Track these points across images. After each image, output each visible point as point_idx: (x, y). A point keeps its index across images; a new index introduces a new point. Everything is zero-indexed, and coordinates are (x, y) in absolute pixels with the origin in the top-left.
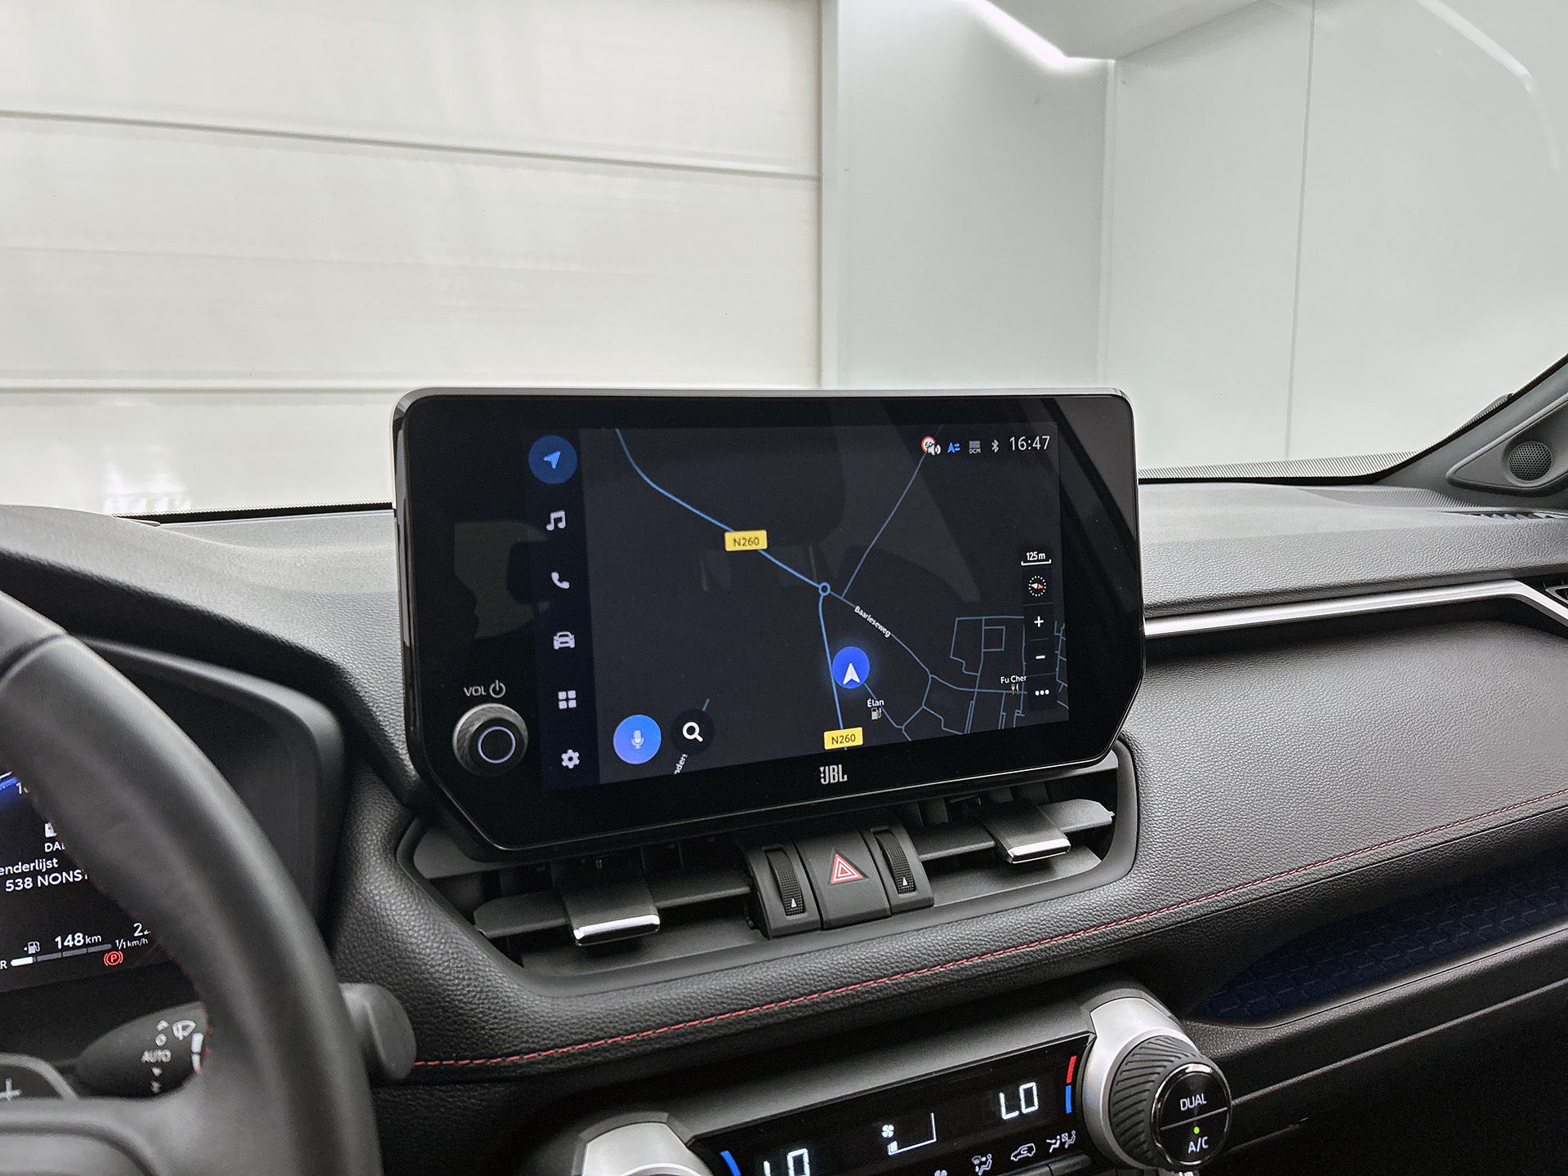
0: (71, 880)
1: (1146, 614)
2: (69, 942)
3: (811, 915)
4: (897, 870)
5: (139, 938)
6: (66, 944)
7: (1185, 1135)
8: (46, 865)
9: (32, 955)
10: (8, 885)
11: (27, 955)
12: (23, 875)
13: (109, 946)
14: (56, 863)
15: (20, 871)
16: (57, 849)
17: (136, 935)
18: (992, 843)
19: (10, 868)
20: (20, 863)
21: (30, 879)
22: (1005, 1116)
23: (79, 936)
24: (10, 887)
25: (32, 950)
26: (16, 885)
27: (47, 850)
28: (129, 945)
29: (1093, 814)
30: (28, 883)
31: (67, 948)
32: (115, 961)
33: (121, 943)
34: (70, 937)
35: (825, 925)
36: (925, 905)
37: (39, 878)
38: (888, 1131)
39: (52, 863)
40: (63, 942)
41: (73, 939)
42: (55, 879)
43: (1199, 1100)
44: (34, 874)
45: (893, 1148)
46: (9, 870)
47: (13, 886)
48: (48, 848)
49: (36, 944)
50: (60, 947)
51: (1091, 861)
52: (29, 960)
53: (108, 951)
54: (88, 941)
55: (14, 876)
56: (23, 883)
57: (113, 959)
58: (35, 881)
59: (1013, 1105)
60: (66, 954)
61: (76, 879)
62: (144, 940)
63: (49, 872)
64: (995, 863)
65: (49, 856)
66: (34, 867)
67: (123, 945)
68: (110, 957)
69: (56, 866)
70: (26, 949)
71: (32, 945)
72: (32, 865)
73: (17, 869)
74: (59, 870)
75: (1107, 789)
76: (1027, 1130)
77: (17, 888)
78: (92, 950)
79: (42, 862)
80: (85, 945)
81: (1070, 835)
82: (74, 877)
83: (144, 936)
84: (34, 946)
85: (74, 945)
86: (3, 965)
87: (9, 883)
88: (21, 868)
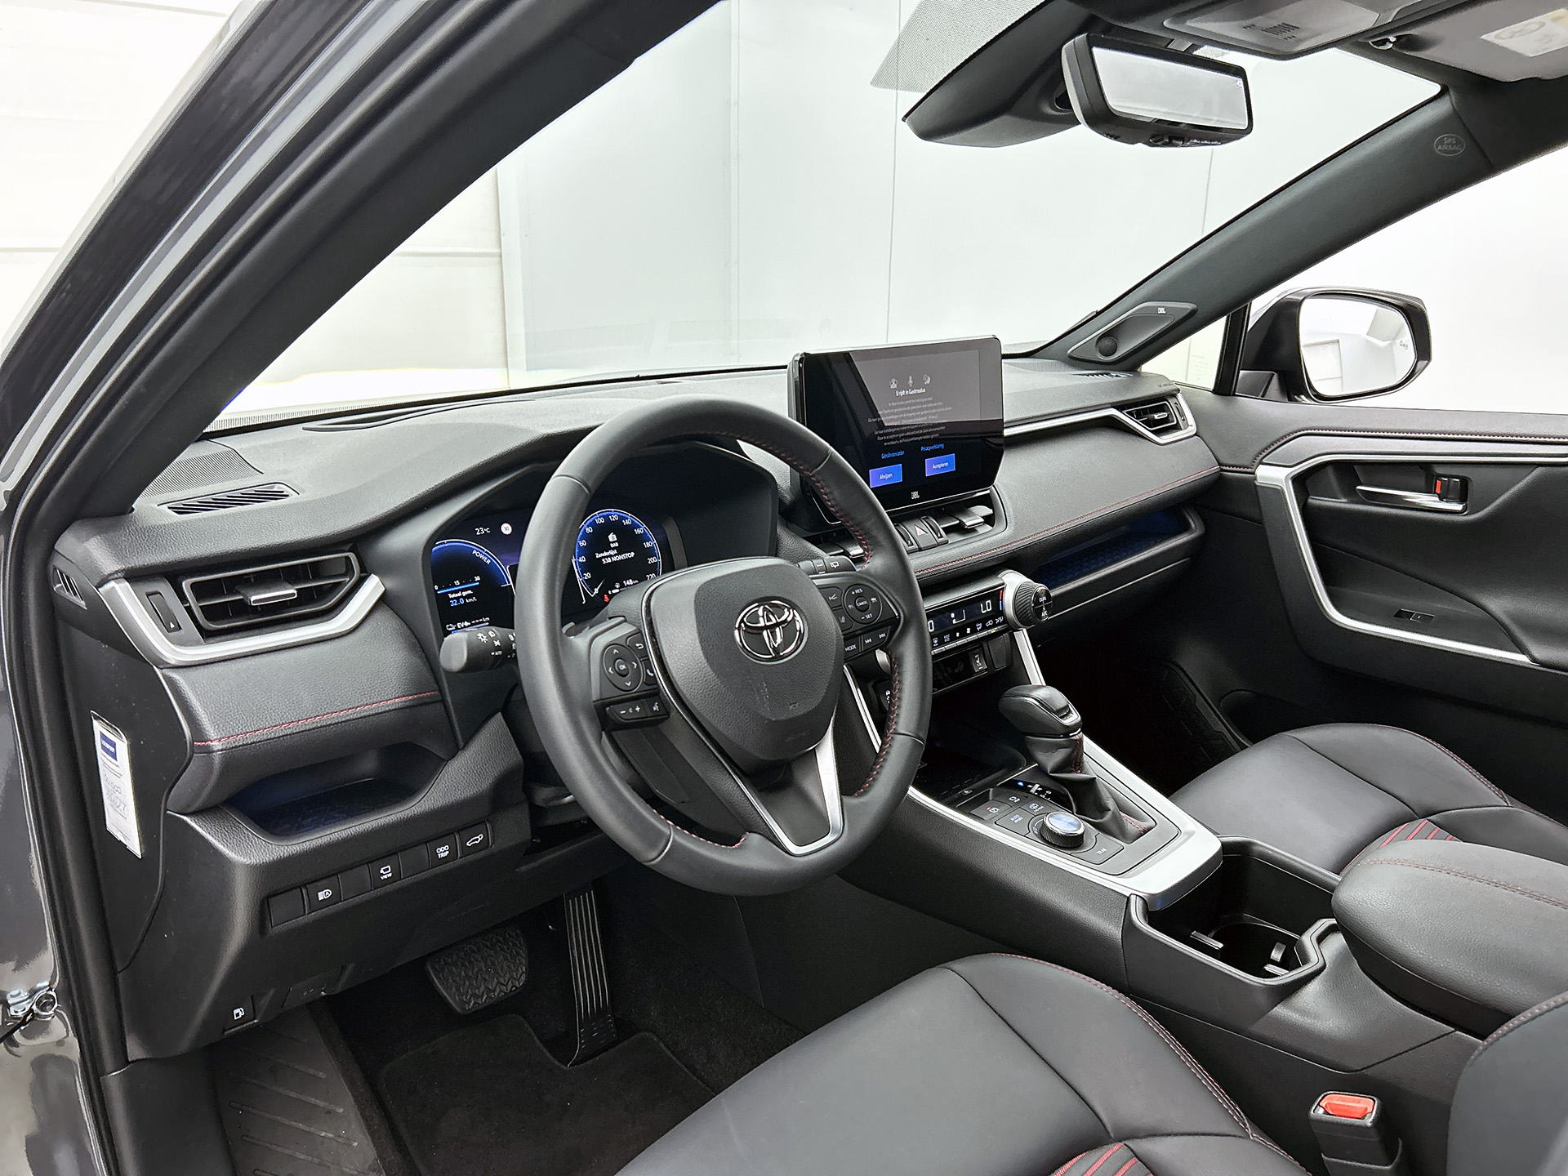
0: (622, 558)
1: (1005, 426)
2: (628, 583)
3: (915, 546)
4: (936, 531)
7: (1041, 610)
8: (613, 553)
11: (616, 588)
12: (607, 557)
16: (615, 546)
18: (958, 522)
20: (604, 552)
22: (983, 612)
23: (630, 581)
25: (618, 586)
26: (605, 561)
29: (986, 511)
30: (609, 560)
35: (920, 550)
36: (946, 543)
38: (953, 615)
39: (615, 552)
42: (617, 558)
43: (1044, 598)
44: (610, 556)
45: (954, 622)
46: (602, 555)
48: (612, 546)
50: (625, 585)
51: (989, 528)
52: (618, 591)
54: (633, 583)
55: (604, 557)
56: (607, 560)
58: (611, 559)
59: (985, 608)
60: (628, 588)
63: (615, 555)
64: (961, 529)
65: (613, 549)
66: (609, 553)
74: (618, 554)
75: (987, 501)
76: (989, 616)
79: (612, 551)
81: (983, 517)
86: (610, 592)
87: (603, 560)
88: (605, 554)
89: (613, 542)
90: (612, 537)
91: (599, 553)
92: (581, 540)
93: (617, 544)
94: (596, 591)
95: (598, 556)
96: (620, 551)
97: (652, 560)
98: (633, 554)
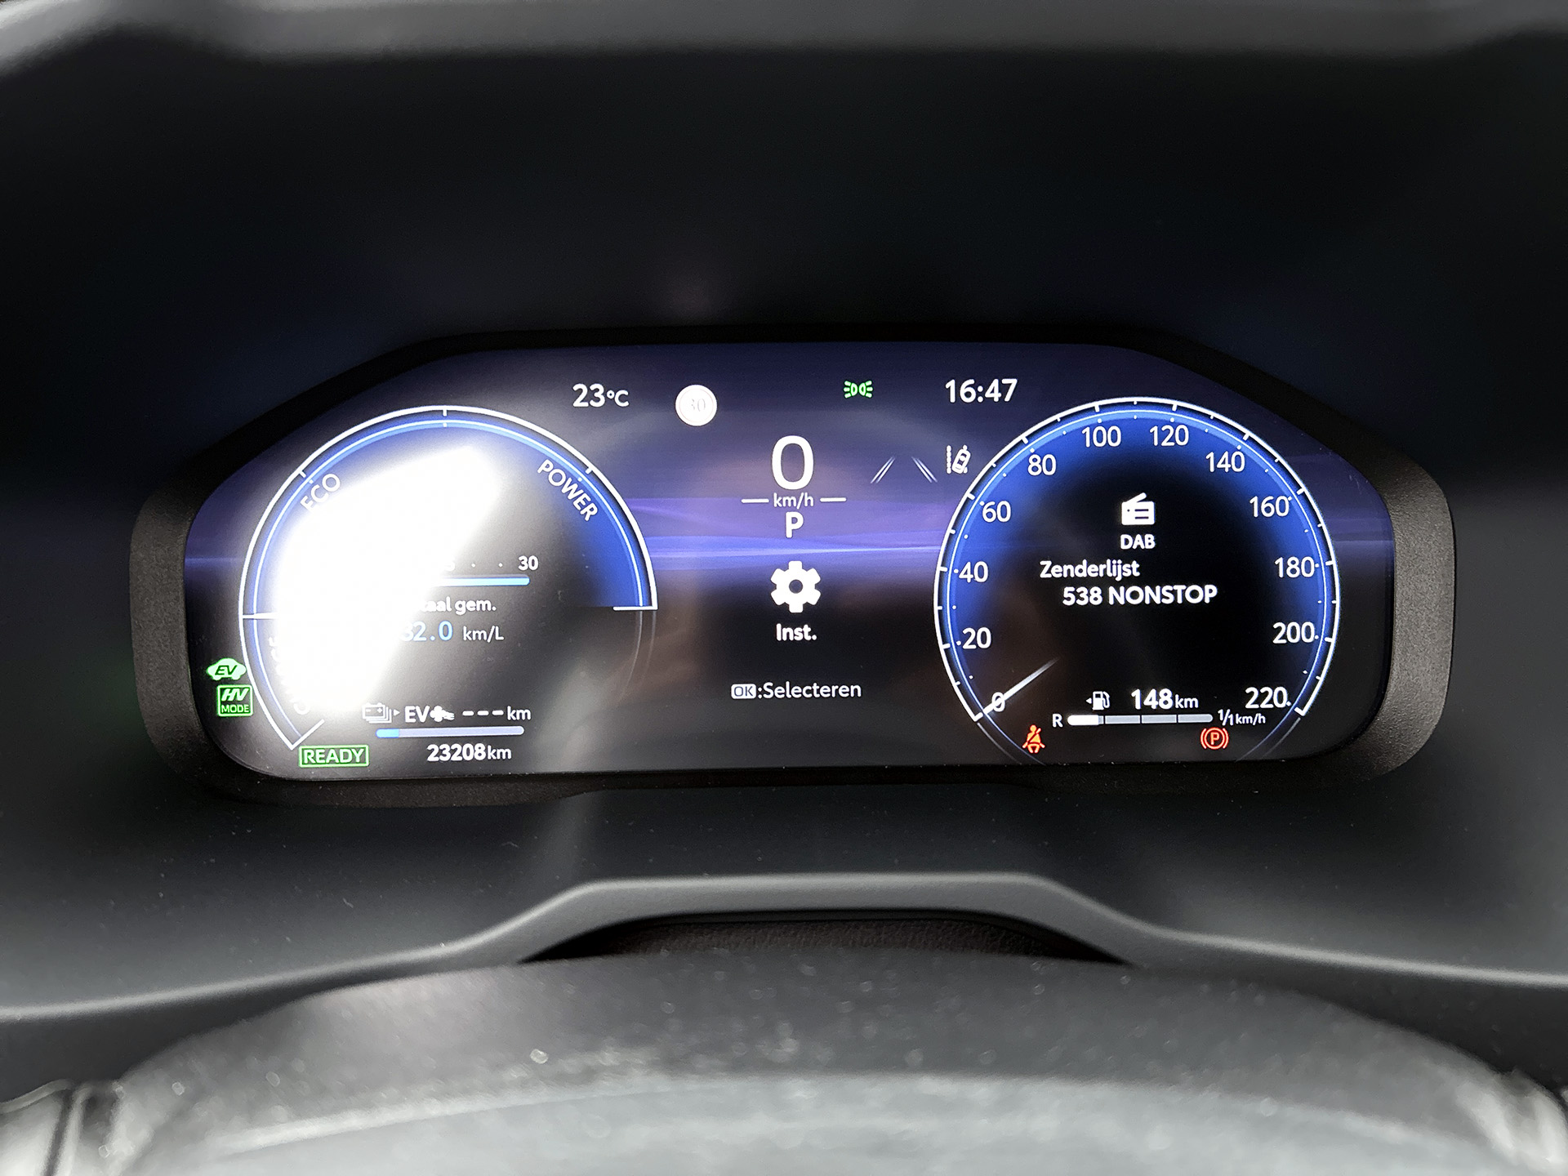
0: (1158, 601)
2: (1151, 700)
5: (1252, 712)
6: (1147, 703)
8: (1123, 571)
9: (1099, 713)
10: (1066, 595)
11: (1088, 710)
12: (1088, 582)
13: (1208, 718)
14: (1138, 570)
15: (1084, 574)
16: (1139, 546)
17: (1249, 706)
19: (1071, 567)
20: (1085, 562)
21: (1099, 590)
23: (1166, 694)
24: (1069, 599)
25: (1098, 704)
26: (1077, 596)
27: (1123, 547)
28: (1238, 720)
30: (1094, 596)
31: (1148, 710)
32: (1217, 743)
33: (1226, 716)
34: (1153, 693)
37: (1112, 590)
39: (1131, 569)
40: (1143, 697)
41: (1158, 698)
42: (1134, 595)
44: (1105, 582)
46: (1069, 571)
47: (1073, 597)
48: (1126, 542)
49: (1104, 696)
50: (1138, 706)
52: (1093, 720)
53: (1207, 725)
54: (1178, 704)
55: (1076, 582)
56: (1089, 595)
57: (1214, 740)
58: (1105, 595)
60: (1148, 719)
61: (1164, 601)
62: (1260, 717)
63: (1128, 581)
65: (1128, 556)
66: (1105, 570)
67: (1228, 720)
68: (1209, 735)
69: (1137, 574)
70: (1089, 701)
71: (1098, 696)
72: (1102, 567)
73: (1081, 571)
74: (1140, 582)
77: (1079, 602)
78: (1185, 719)
79: (1117, 564)
80: (1174, 711)
82: (1162, 596)
83: (1260, 710)
84: (1102, 698)
85: (1158, 706)
86: (1056, 720)
87: (1067, 591)
88: (1086, 570)
89: (1134, 530)
90: (1137, 510)
91: (1057, 561)
92: (995, 497)
93: (1149, 542)
94: (998, 702)
95: (1050, 570)
96: (1154, 570)
97: (1287, 633)
98: (1209, 592)
